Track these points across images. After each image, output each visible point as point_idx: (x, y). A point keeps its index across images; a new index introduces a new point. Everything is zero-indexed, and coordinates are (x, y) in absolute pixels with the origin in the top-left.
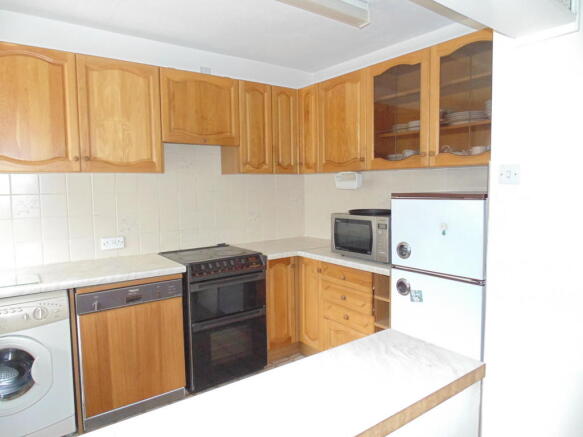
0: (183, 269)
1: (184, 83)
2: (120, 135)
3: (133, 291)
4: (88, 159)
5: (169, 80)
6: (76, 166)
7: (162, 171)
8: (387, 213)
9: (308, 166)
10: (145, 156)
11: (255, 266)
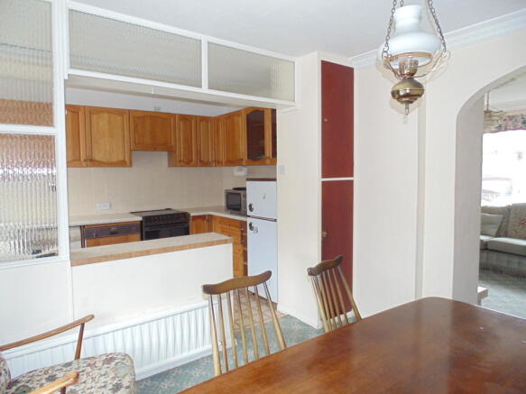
0: (141, 219)
1: (143, 117)
2: (108, 147)
3: (113, 229)
4: (91, 160)
5: (134, 117)
6: (84, 164)
7: (131, 166)
8: (244, 189)
9: (219, 162)
10: (121, 158)
11: (183, 219)
